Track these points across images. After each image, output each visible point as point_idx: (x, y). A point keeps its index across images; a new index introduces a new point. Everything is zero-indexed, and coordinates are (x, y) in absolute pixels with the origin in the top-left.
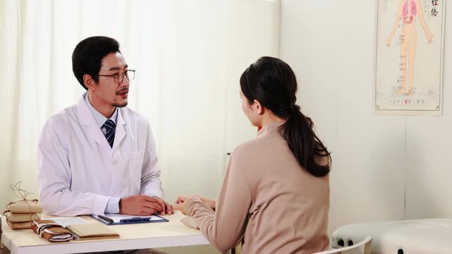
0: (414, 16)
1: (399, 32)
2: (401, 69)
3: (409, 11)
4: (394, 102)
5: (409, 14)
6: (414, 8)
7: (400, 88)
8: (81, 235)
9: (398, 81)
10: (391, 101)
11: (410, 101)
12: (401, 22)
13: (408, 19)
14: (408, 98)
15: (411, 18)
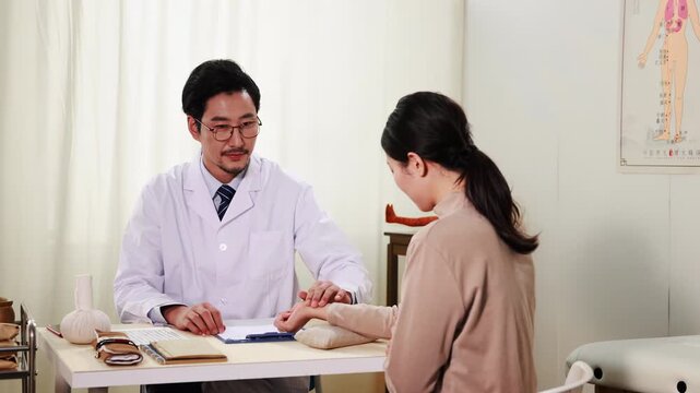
0: (684, 22)
1: (659, 45)
2: (662, 103)
3: (676, 11)
4: (651, 153)
5: (676, 18)
6: (683, 8)
7: (661, 132)
8: (168, 356)
9: (658, 121)
10: (645, 153)
11: (677, 152)
12: (663, 30)
13: (675, 25)
14: (674, 148)
15: (679, 24)
